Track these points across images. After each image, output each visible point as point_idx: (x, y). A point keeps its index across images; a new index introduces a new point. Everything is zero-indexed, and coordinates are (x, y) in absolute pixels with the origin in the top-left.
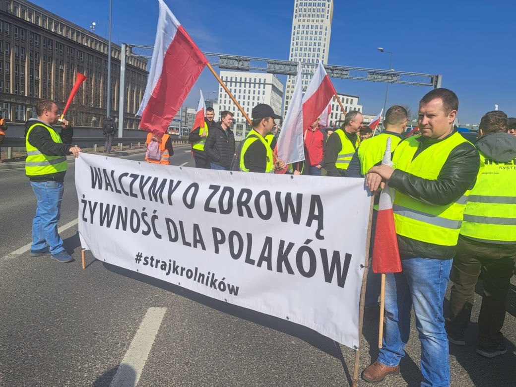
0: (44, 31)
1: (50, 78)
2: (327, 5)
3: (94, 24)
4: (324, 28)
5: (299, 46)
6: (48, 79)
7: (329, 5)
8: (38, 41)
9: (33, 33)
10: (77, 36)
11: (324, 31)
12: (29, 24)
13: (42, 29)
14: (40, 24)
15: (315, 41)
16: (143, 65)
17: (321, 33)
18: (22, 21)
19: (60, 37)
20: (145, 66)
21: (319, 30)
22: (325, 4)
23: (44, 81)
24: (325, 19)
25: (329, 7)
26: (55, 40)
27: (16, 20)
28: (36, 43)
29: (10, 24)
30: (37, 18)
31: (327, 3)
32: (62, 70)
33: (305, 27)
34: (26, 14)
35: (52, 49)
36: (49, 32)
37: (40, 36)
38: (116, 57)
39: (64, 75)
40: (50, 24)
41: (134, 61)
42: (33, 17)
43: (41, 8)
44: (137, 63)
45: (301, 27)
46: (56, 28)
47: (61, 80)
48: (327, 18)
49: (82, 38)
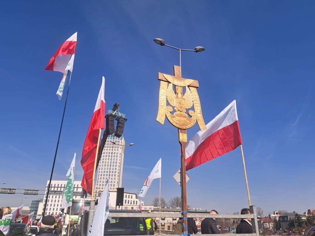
2: (120, 142)
4: (119, 154)
5: (104, 164)
7: (122, 142)
11: (119, 155)
15: (114, 161)
17: (117, 156)
21: (116, 155)
22: (119, 141)
24: (119, 149)
25: (121, 143)
31: (120, 141)
33: (108, 153)
45: (105, 153)
48: (121, 149)
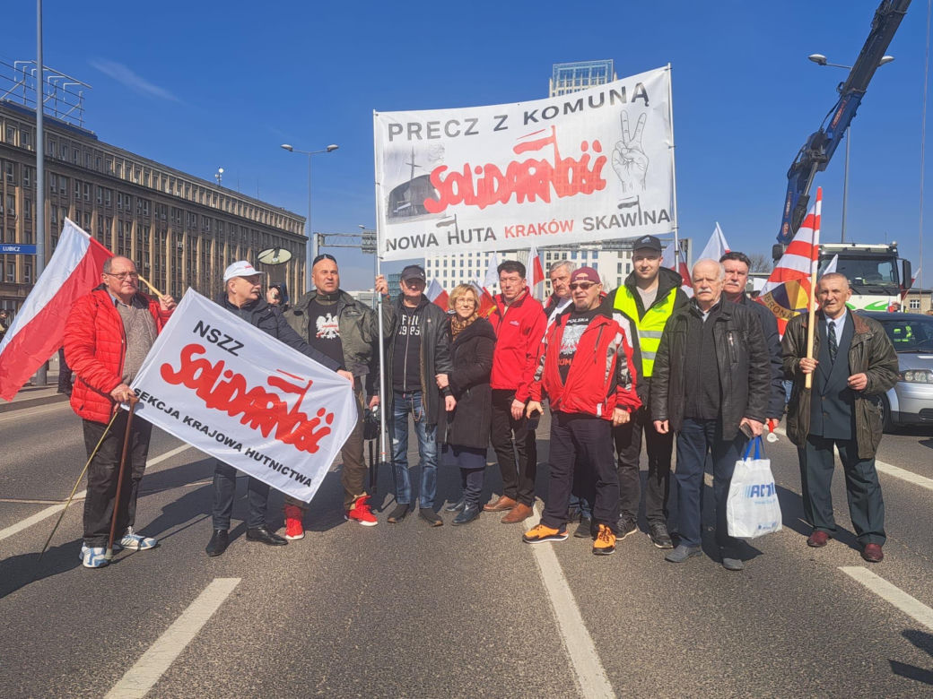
0: (156, 194)
1: (164, 262)
3: (221, 171)
6: (161, 265)
8: (147, 210)
9: (141, 199)
10: (201, 194)
12: (136, 187)
13: (153, 192)
14: (150, 185)
16: (298, 227)
18: (127, 184)
19: (178, 200)
20: (302, 228)
23: (157, 268)
26: (171, 204)
27: (120, 183)
28: (145, 213)
29: (111, 190)
30: (147, 176)
32: (180, 249)
34: (132, 174)
35: (167, 220)
36: (162, 194)
37: (150, 201)
38: (257, 220)
39: (183, 256)
40: (164, 182)
41: (285, 222)
42: (141, 176)
43: (152, 161)
44: (290, 225)
46: (171, 187)
47: (180, 265)
49: (208, 197)
